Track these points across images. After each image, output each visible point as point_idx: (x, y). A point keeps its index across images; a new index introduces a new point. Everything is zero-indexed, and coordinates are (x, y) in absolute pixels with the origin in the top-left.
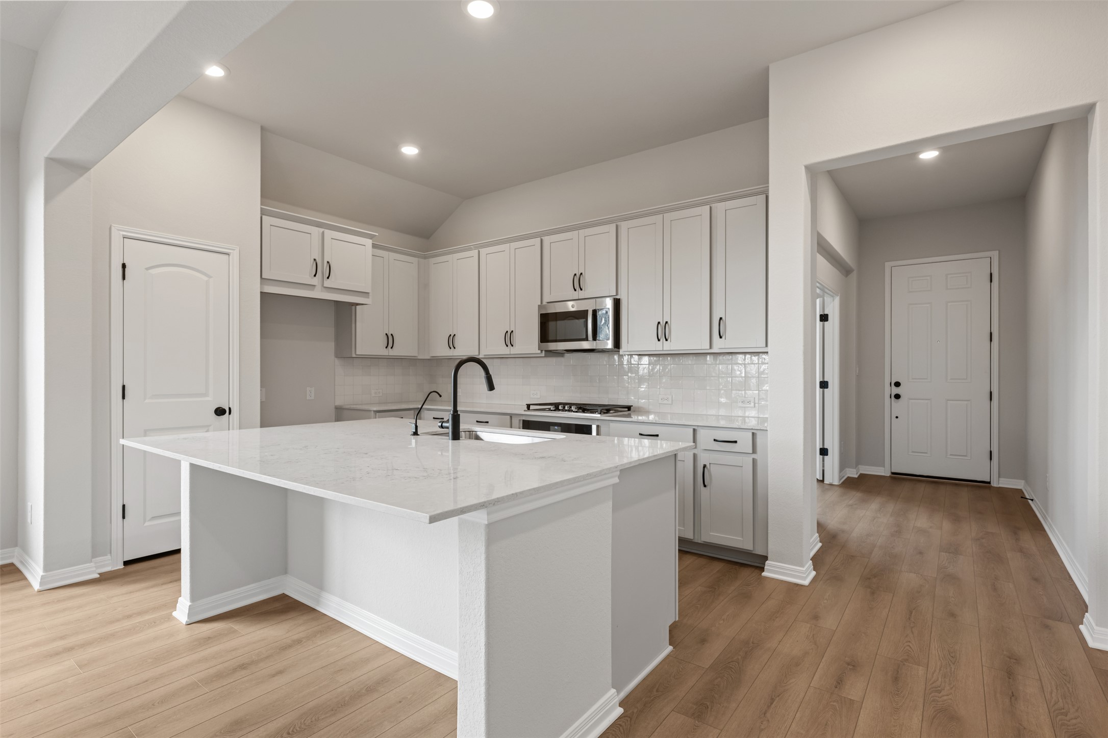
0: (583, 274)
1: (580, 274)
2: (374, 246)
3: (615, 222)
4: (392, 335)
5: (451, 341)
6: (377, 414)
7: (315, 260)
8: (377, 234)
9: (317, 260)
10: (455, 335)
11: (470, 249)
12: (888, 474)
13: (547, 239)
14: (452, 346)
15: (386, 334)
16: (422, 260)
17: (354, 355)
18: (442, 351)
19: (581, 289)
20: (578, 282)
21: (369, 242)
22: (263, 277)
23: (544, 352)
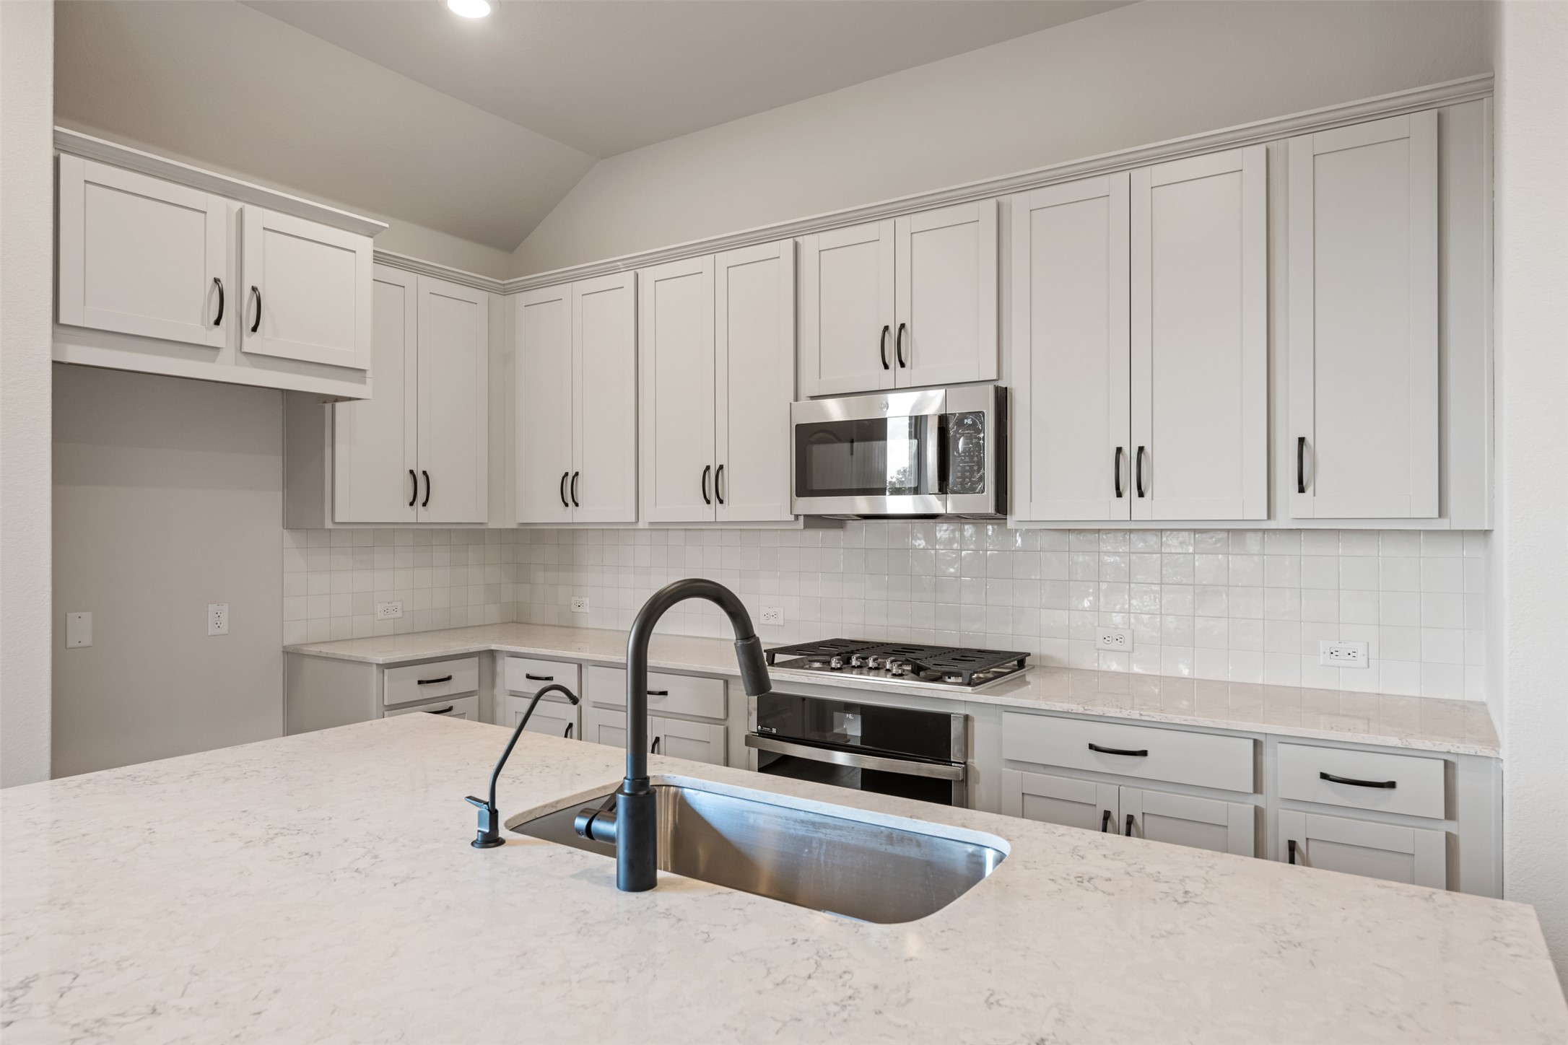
0: (908, 326)
1: (898, 326)
2: (379, 258)
3: (996, 192)
4: (425, 473)
5: (569, 489)
6: (386, 671)
7: (217, 281)
8: (387, 225)
9: (224, 282)
10: (577, 474)
11: (616, 271)
13: (810, 244)
14: (569, 500)
15: (411, 472)
16: (498, 298)
17: (329, 525)
18: (548, 510)
19: (902, 365)
20: (894, 347)
21: (365, 245)
22: (62, 321)
23: (802, 519)
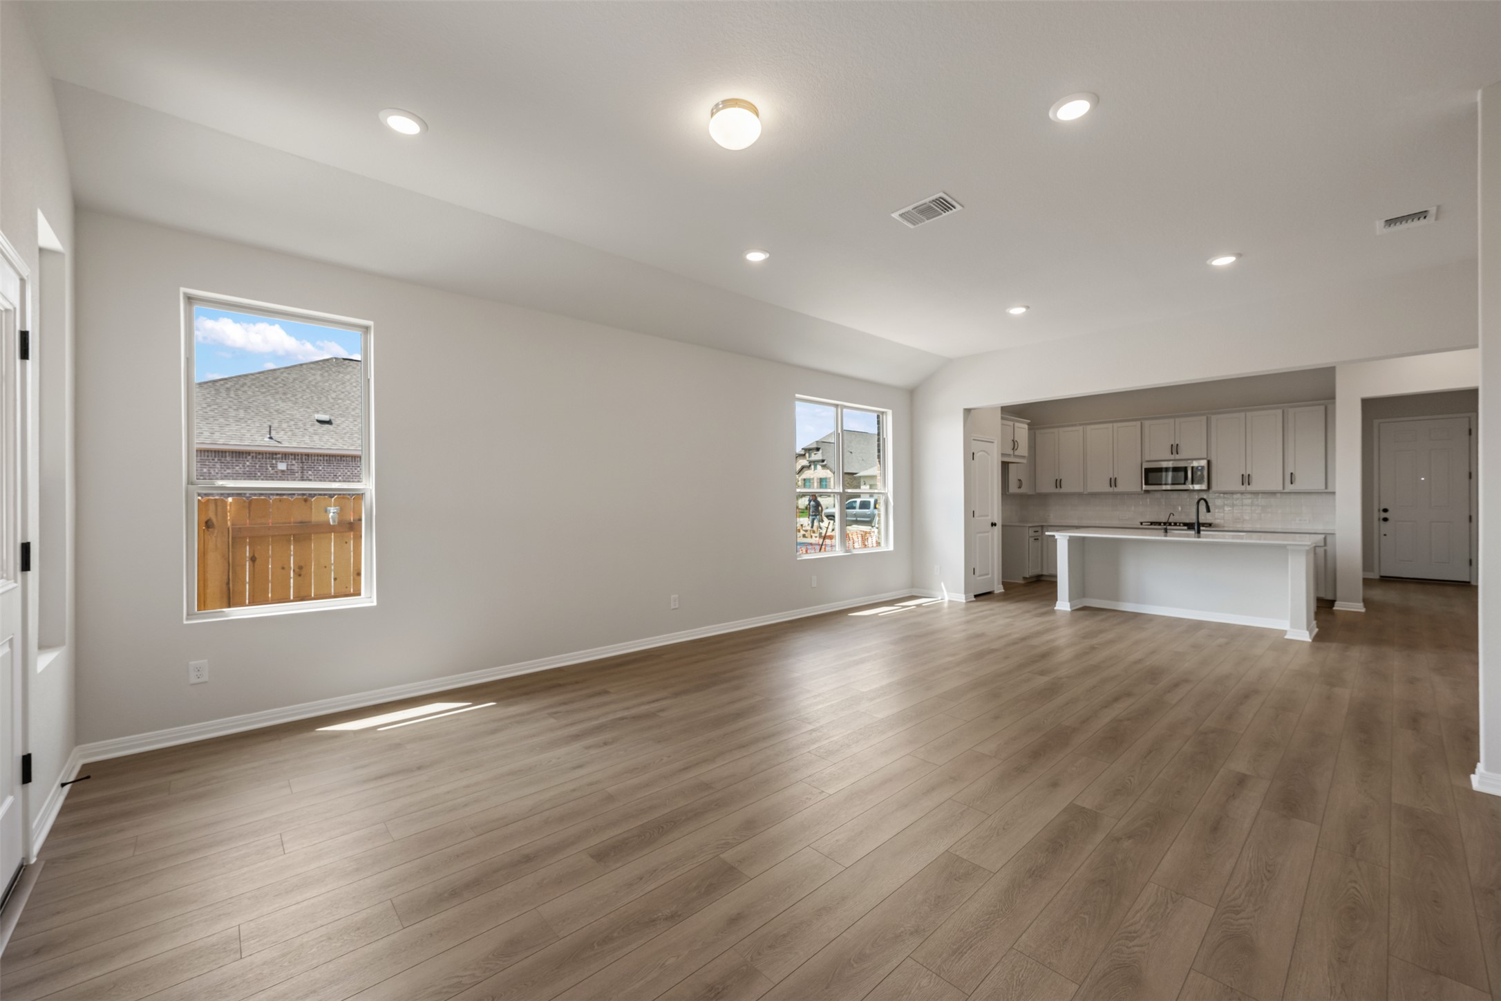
0: (1179, 444)
1: (1176, 444)
3: (1207, 414)
10: (1061, 479)
11: (1075, 426)
12: (1378, 577)
13: (1146, 423)
14: (1058, 486)
19: (1177, 454)
20: (1175, 449)
23: (1145, 491)
